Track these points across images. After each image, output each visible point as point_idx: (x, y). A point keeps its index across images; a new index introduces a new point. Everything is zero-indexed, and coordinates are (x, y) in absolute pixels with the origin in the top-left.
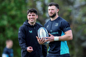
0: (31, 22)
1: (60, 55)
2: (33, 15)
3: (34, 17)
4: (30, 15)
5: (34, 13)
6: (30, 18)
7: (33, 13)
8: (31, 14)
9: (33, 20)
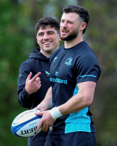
0: (46, 49)
1: (64, 134)
2: (49, 33)
3: (52, 36)
4: (42, 34)
5: (51, 27)
6: (42, 41)
7: (49, 26)
8: (45, 31)
9: (51, 44)
